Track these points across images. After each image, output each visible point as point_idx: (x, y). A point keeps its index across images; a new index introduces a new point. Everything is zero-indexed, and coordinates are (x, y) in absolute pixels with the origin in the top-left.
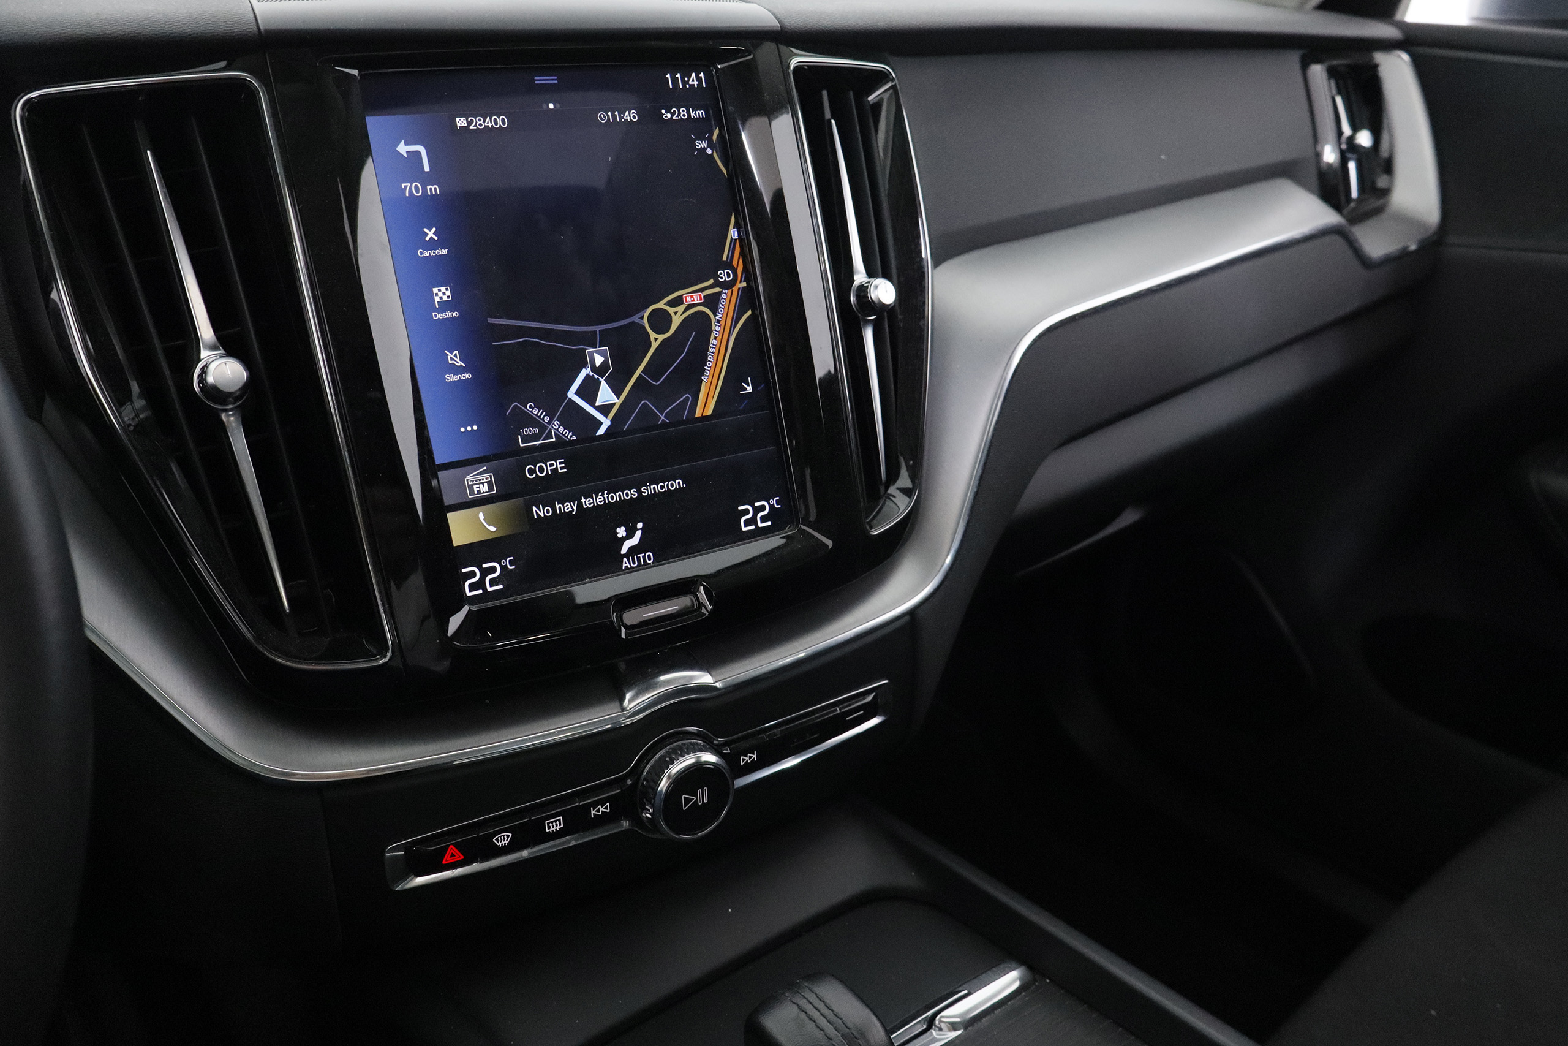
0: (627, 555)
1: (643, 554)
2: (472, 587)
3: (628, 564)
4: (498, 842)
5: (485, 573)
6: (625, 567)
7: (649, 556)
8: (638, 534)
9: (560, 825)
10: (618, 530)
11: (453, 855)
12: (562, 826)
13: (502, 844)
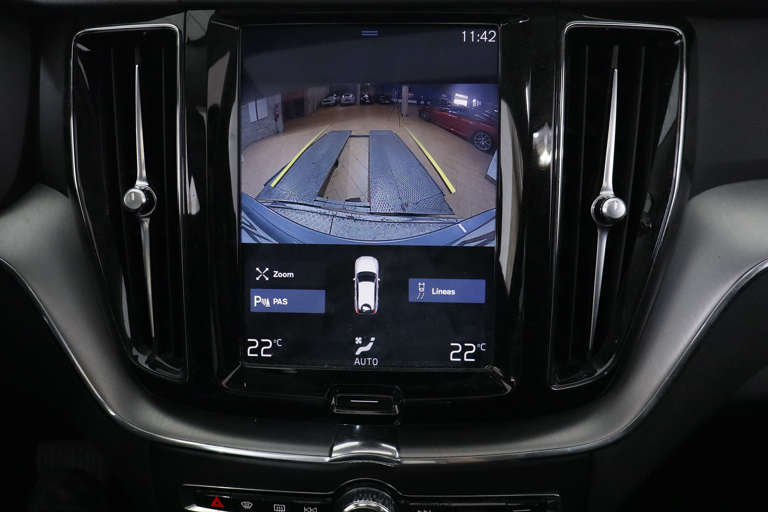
0: (359, 356)
1: (371, 359)
2: (252, 351)
3: (359, 362)
4: (244, 505)
5: (262, 344)
6: (356, 363)
7: (375, 361)
8: (370, 345)
9: (283, 510)
10: (357, 339)
11: (217, 503)
12: (284, 511)
13: (246, 508)
